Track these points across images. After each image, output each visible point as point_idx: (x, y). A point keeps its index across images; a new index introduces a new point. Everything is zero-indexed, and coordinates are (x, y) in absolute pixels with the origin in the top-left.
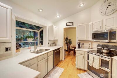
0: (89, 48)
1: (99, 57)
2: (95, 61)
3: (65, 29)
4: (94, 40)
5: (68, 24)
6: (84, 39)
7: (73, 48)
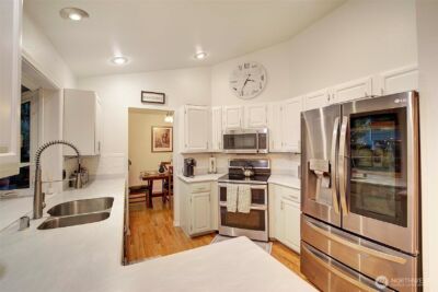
0: (209, 173)
1: (249, 187)
2: (241, 197)
3: (132, 111)
4: (227, 151)
5: (147, 97)
6: (203, 149)
7: (146, 183)
